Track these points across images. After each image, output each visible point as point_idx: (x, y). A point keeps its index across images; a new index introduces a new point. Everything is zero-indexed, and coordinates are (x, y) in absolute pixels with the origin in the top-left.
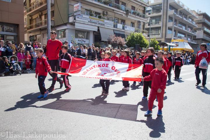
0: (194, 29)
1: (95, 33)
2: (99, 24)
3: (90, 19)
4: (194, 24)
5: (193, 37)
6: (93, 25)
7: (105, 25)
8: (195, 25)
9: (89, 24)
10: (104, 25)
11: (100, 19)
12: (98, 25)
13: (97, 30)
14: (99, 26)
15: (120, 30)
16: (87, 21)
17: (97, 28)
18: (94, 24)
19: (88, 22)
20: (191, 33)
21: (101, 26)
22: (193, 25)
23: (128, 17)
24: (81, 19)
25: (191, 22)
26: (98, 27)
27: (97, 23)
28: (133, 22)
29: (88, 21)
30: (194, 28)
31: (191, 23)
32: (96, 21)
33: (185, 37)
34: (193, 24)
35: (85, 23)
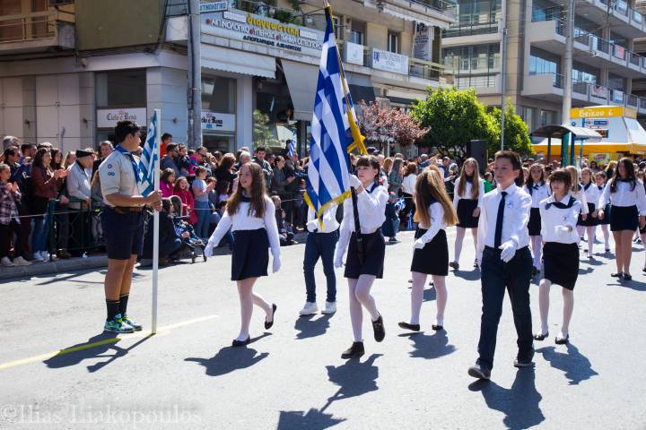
0: (635, 43)
1: (261, 86)
2: (282, 45)
3: (250, 27)
4: (637, 22)
5: (634, 81)
6: (261, 52)
7: (304, 50)
8: (639, 27)
9: (247, 46)
10: (299, 49)
11: (285, 25)
12: (276, 53)
13: (271, 75)
14: (281, 54)
15: (356, 70)
16: (240, 36)
17: (272, 64)
18: (262, 49)
19: (245, 38)
20: (624, 63)
21: (291, 53)
22: (634, 28)
23: (385, 10)
24: (219, 25)
25: (627, 15)
26: (278, 60)
27: (276, 42)
28: (397, 27)
29: (243, 35)
30: (635, 40)
31: (626, 19)
32: (271, 33)
33: (598, 83)
34: (633, 23)
35: (233, 44)
